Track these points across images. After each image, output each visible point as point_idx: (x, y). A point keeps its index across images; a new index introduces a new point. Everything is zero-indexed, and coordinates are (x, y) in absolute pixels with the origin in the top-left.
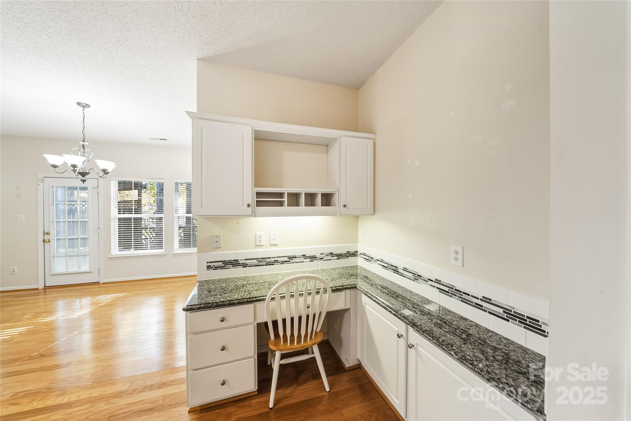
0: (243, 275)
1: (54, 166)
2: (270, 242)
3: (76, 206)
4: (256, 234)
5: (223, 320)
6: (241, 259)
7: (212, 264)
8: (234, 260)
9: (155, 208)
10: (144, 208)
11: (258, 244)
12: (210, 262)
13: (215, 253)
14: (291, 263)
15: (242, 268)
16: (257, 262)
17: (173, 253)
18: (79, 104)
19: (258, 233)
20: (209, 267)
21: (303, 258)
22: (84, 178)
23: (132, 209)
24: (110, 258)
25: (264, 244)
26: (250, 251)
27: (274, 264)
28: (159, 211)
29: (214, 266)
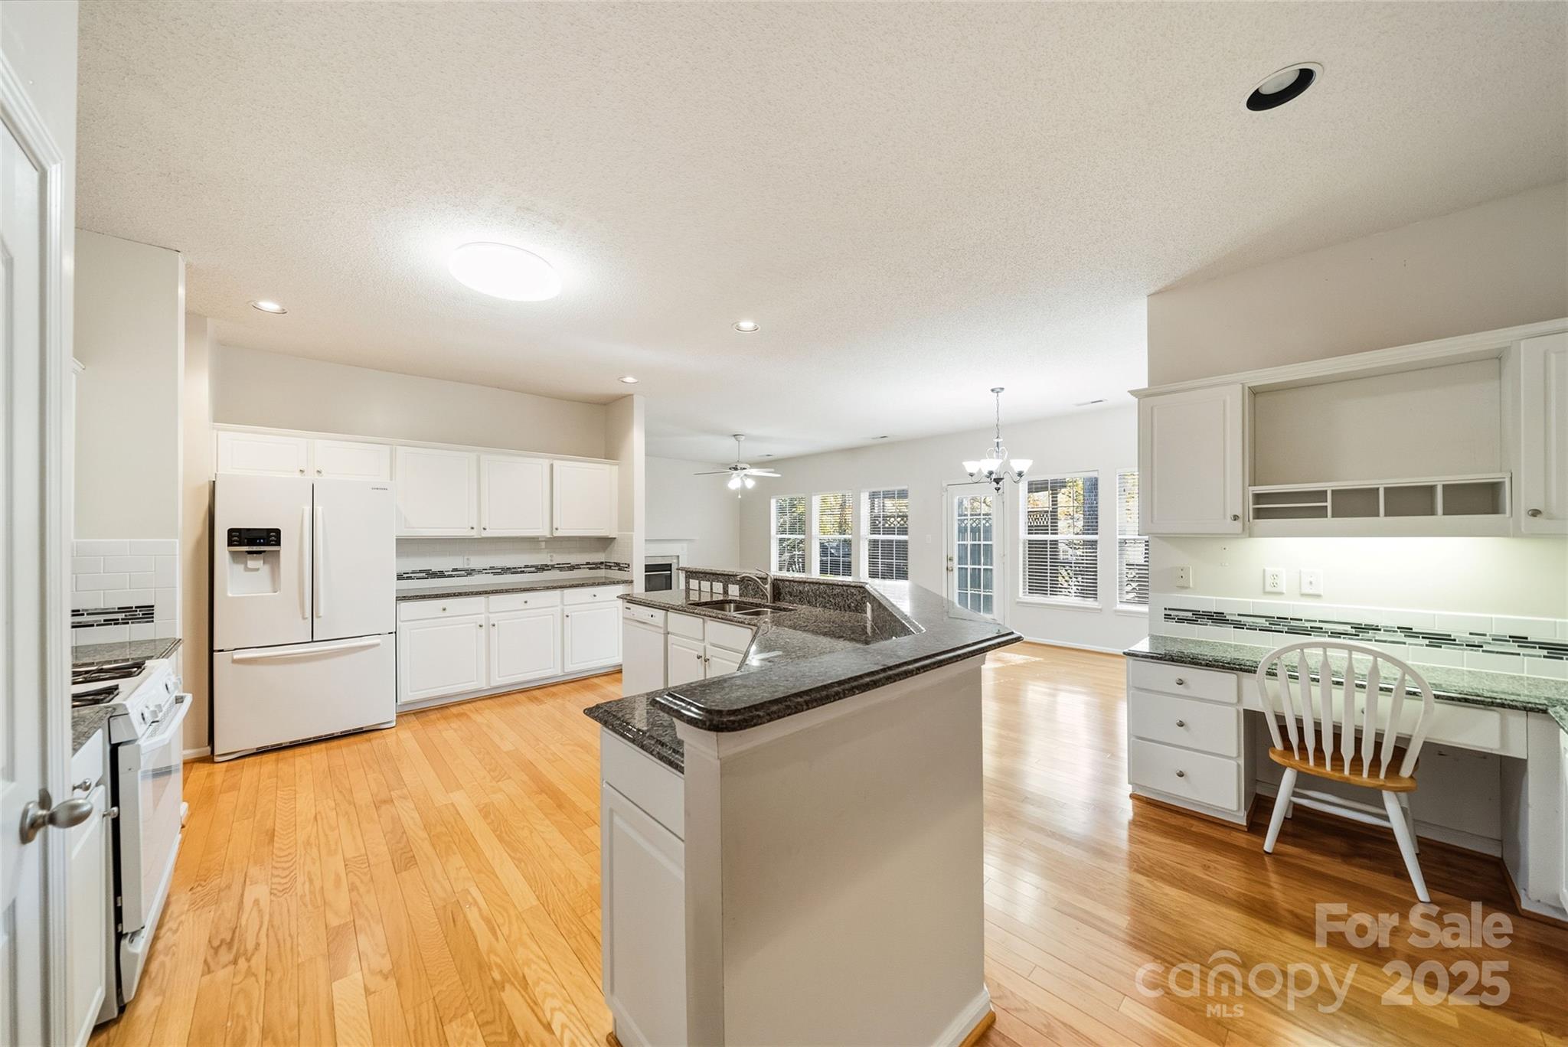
0: (1234, 641)
1: (971, 475)
2: (1300, 588)
3: (966, 522)
4: (1264, 571)
5: (1180, 683)
6: (1230, 611)
7: (1173, 613)
8: (1215, 613)
9: (1080, 524)
10: (1062, 524)
11: (1268, 588)
12: (1169, 609)
13: (1179, 595)
14: (1362, 640)
15: (1233, 629)
16: (1268, 623)
17: (1115, 608)
18: (993, 390)
19: (1270, 570)
20: (1168, 617)
21: (1403, 634)
22: (999, 486)
23: (1048, 526)
24: (1018, 603)
25: (1284, 591)
26: (1251, 600)
27: (1310, 635)
28: (1089, 530)
29: (1177, 616)
